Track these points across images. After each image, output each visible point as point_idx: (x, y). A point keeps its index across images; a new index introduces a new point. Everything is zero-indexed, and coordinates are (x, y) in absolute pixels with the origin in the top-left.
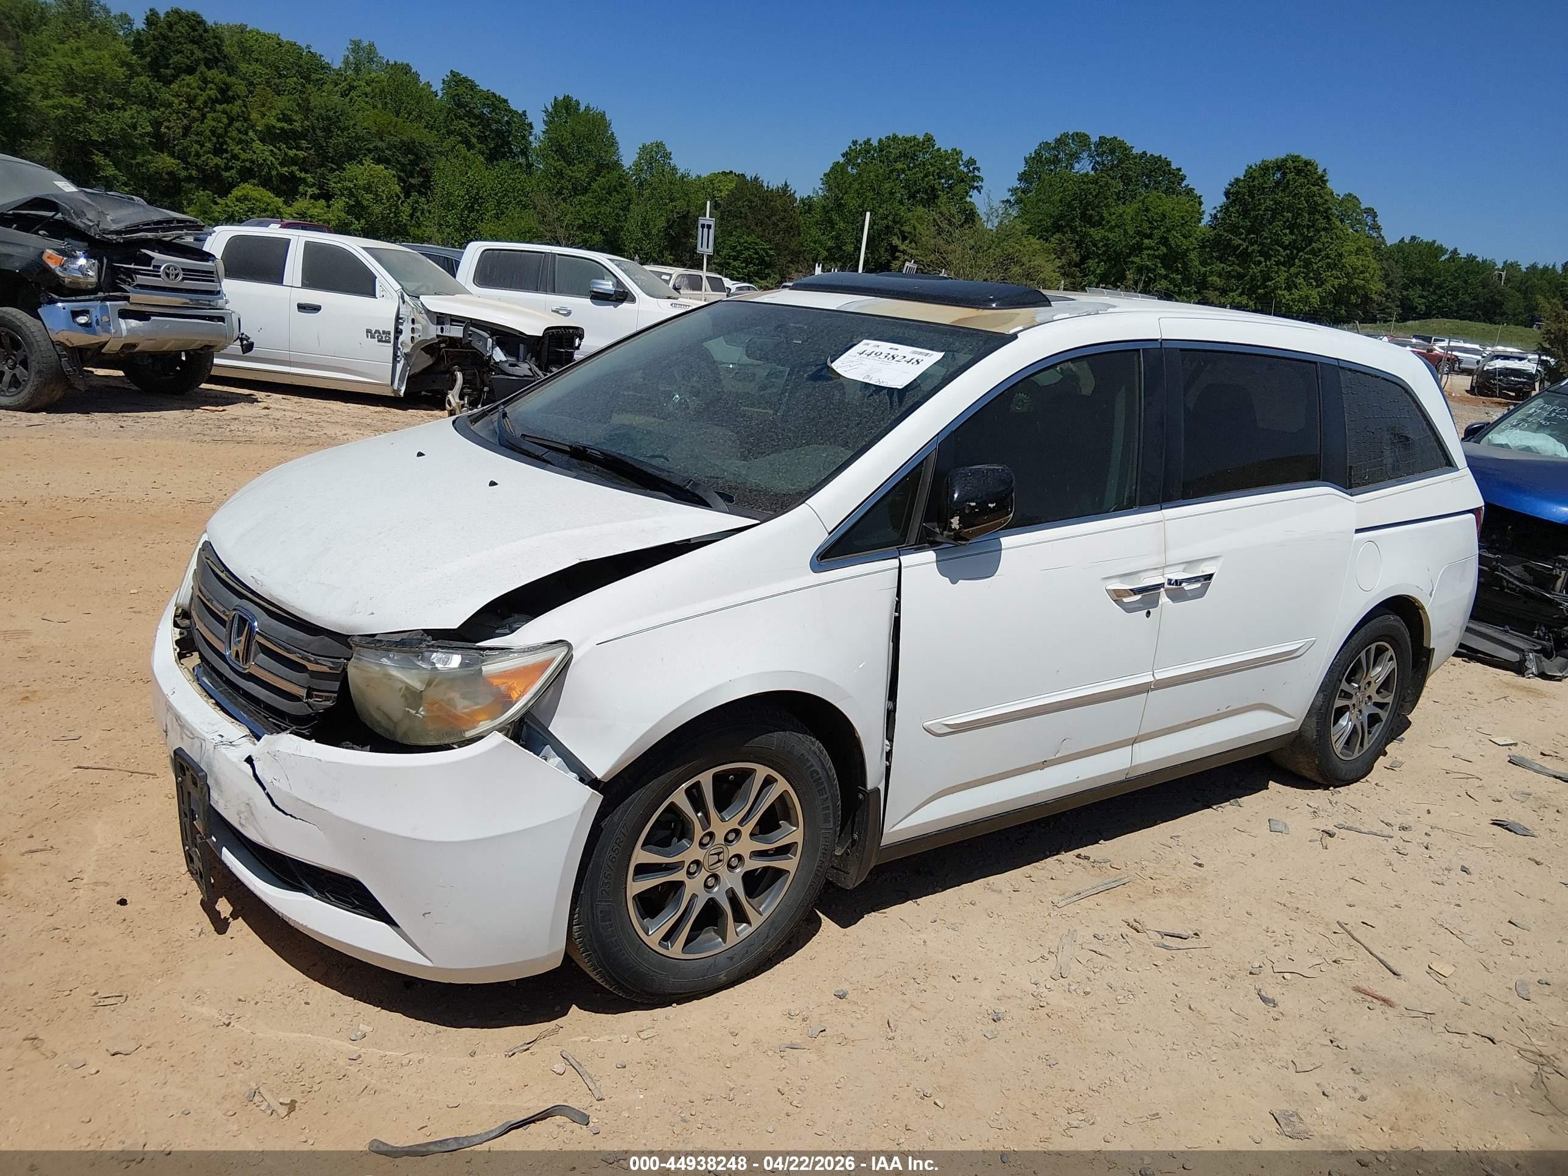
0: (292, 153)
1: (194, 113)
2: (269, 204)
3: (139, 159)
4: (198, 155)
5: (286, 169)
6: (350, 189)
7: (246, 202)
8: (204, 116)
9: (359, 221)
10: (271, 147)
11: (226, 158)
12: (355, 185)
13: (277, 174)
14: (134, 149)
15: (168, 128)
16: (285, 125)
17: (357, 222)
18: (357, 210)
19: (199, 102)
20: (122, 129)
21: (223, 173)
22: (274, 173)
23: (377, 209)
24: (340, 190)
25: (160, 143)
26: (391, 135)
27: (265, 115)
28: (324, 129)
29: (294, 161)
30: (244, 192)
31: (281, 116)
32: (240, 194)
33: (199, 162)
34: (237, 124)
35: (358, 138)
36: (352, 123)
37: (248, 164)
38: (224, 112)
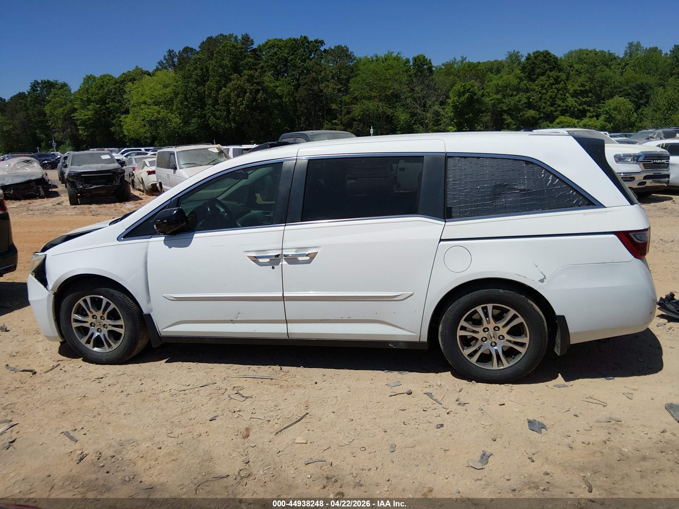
0: (584, 100)
1: (544, 91)
2: (570, 123)
3: (521, 114)
4: (544, 108)
5: (581, 107)
6: (606, 111)
7: (561, 124)
8: (547, 91)
9: (610, 124)
10: (576, 99)
11: (556, 107)
12: (609, 108)
13: (578, 110)
14: (520, 110)
15: (533, 99)
16: (582, 88)
17: (609, 125)
18: (609, 119)
19: (546, 87)
20: (514, 103)
21: (554, 113)
22: (576, 109)
23: (619, 117)
24: (603, 112)
25: (529, 105)
26: (632, 82)
27: (573, 86)
28: (600, 87)
29: (585, 103)
30: (560, 120)
31: (580, 85)
32: (558, 121)
33: (544, 110)
34: (561, 92)
35: (615, 88)
36: (613, 81)
37: (564, 108)
38: (556, 88)
